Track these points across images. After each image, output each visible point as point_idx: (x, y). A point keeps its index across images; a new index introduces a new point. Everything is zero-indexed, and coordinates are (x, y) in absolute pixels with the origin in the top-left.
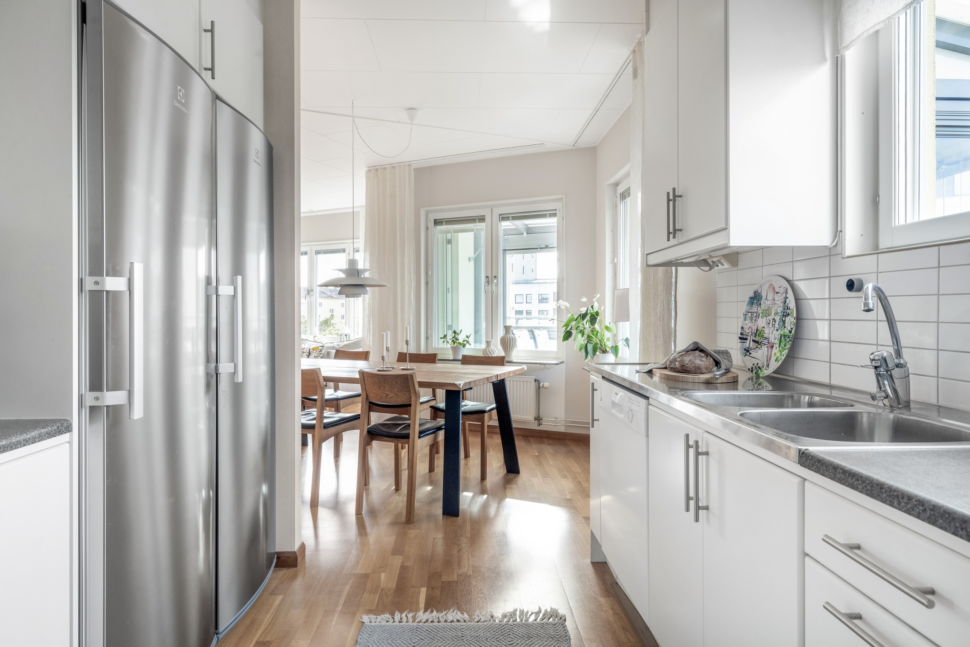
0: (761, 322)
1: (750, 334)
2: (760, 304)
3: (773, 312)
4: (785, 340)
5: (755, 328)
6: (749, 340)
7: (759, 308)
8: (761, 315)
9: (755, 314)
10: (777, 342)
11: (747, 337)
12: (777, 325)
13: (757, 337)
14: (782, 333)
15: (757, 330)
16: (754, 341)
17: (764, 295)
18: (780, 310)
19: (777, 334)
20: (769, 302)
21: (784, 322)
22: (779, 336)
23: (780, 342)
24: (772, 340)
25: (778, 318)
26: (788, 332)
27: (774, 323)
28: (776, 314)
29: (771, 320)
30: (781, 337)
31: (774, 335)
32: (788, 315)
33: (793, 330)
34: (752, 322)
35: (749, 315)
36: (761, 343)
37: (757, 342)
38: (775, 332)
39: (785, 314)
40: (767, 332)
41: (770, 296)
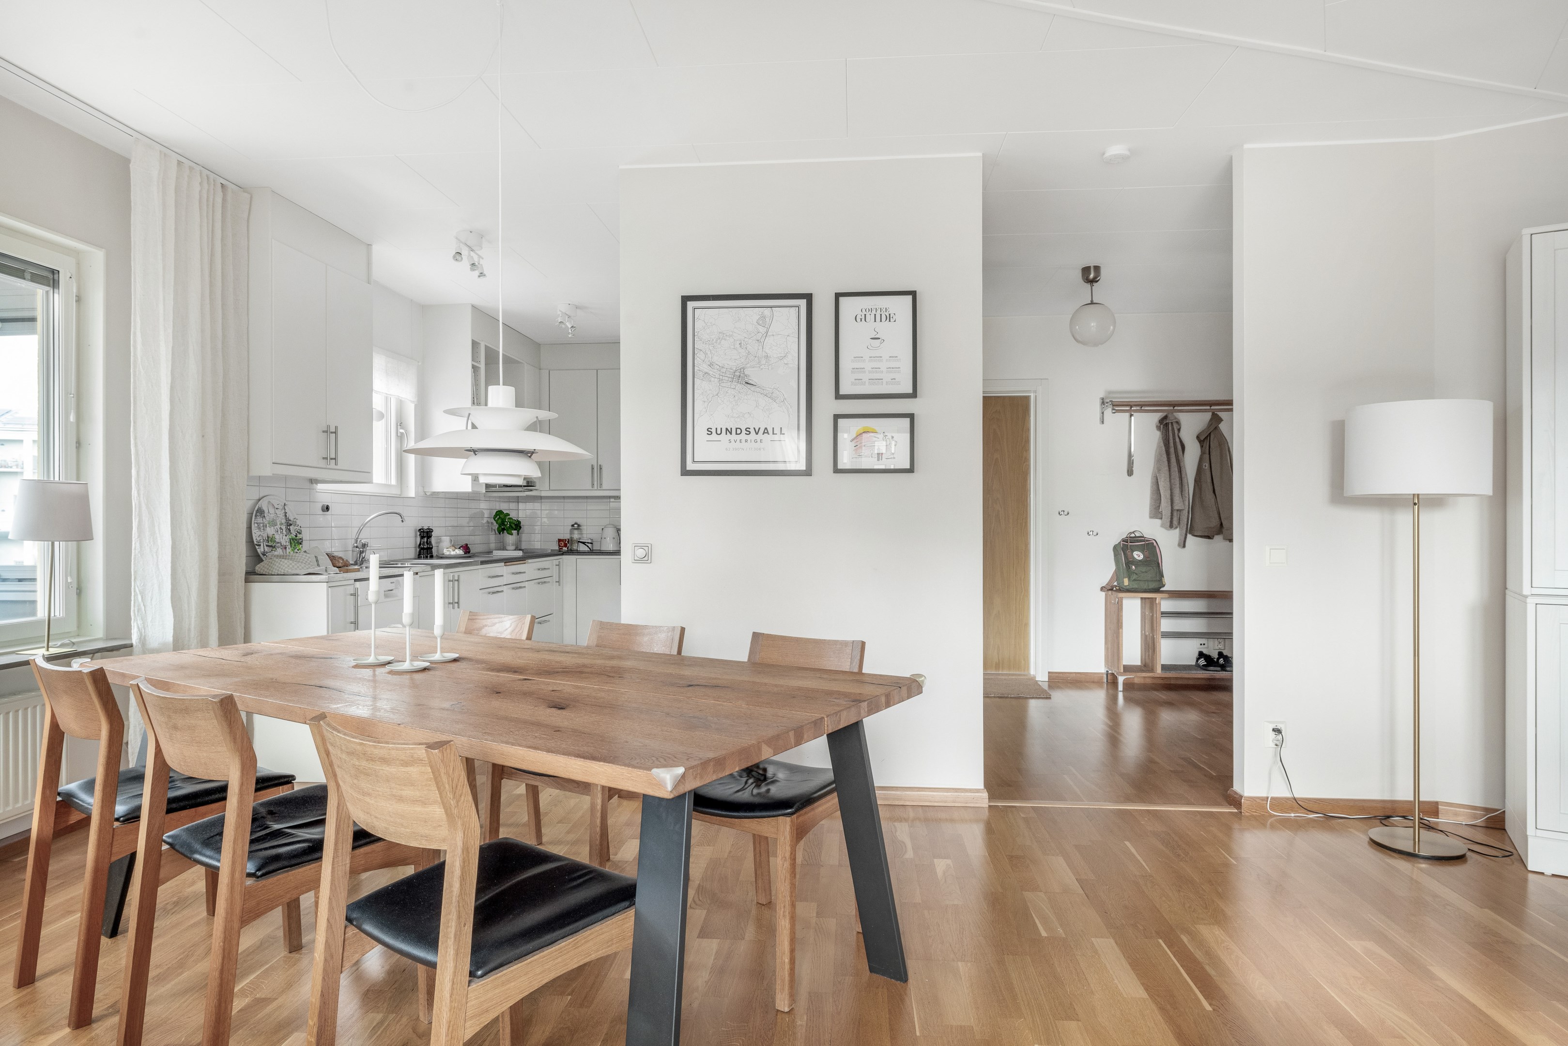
0: (270, 531)
1: (262, 541)
2: (265, 517)
3: (278, 523)
4: (294, 542)
5: (265, 536)
6: (262, 544)
7: (264, 519)
8: (268, 525)
9: (262, 525)
10: (287, 544)
11: (259, 544)
12: (284, 532)
13: (270, 542)
14: (290, 537)
15: (268, 537)
16: (267, 546)
17: (266, 511)
18: (284, 521)
19: (287, 538)
20: (272, 516)
21: (289, 530)
22: (289, 540)
23: (291, 544)
24: (284, 543)
25: (284, 527)
26: (294, 537)
27: (281, 531)
28: (281, 524)
29: (279, 529)
30: (290, 540)
31: (284, 540)
32: (291, 525)
33: (298, 535)
34: (261, 531)
35: (256, 525)
36: (275, 546)
37: (271, 546)
38: (284, 537)
39: (289, 524)
40: (278, 537)
41: (272, 511)
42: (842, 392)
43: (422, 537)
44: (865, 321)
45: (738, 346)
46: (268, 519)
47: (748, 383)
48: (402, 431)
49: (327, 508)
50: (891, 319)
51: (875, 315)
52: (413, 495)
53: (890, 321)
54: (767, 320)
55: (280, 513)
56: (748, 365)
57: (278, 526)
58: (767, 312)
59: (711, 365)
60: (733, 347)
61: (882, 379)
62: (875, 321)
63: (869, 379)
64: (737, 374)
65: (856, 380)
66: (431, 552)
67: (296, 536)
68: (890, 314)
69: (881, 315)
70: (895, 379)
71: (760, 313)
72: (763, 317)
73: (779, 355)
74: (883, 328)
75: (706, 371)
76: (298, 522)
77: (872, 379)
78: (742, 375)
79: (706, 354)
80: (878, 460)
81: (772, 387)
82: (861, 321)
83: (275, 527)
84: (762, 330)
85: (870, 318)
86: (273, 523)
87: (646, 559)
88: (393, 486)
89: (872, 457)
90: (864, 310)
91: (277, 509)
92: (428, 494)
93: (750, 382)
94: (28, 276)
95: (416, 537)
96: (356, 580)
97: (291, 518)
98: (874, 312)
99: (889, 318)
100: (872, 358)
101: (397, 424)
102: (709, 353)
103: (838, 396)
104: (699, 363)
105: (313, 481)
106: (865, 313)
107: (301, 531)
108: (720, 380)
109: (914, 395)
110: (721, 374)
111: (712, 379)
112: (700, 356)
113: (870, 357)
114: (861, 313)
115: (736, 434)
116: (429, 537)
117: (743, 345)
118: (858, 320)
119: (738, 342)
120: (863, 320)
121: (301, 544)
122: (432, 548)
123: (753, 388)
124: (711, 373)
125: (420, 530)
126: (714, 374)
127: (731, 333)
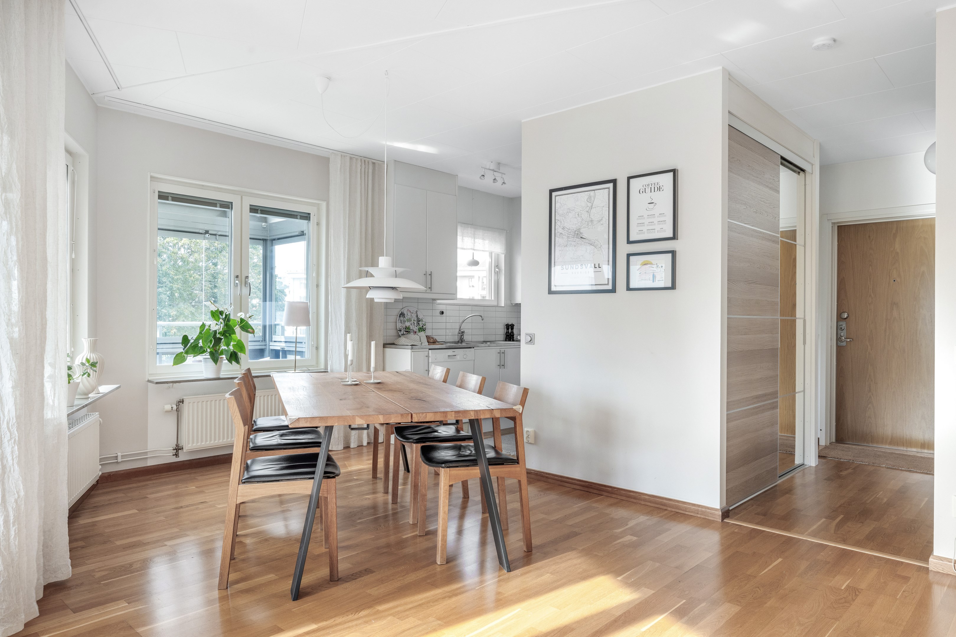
0: (407, 324)
1: (402, 328)
2: (405, 317)
3: (413, 320)
4: (421, 330)
5: (404, 326)
6: (402, 330)
7: (404, 318)
8: (406, 321)
9: (403, 321)
10: (417, 330)
11: (401, 330)
12: (416, 325)
13: (407, 329)
14: (419, 327)
15: (406, 327)
16: (405, 331)
17: (406, 314)
18: (416, 319)
20: (409, 316)
21: (419, 324)
23: (419, 330)
24: (415, 330)
25: (416, 322)
26: (421, 327)
28: (414, 321)
29: (413, 323)
30: (419, 329)
31: (416, 329)
32: (420, 321)
33: (424, 326)
34: (402, 324)
35: (400, 321)
36: (409, 331)
37: (408, 331)
38: (415, 327)
39: (419, 320)
40: (411, 327)
41: (409, 314)
42: (631, 239)
43: (508, 329)
44: (645, 193)
45: (577, 216)
46: (406, 318)
47: (582, 238)
48: (497, 270)
49: (442, 313)
50: (661, 189)
51: (651, 188)
52: (503, 305)
53: (660, 191)
54: (592, 198)
55: (414, 316)
56: (582, 227)
57: (412, 322)
58: (592, 193)
59: (563, 229)
60: (574, 217)
61: (655, 229)
62: (651, 192)
63: (647, 230)
64: (577, 232)
65: (639, 231)
66: (513, 338)
67: (423, 327)
68: (660, 186)
69: (654, 187)
70: (662, 228)
71: (589, 195)
72: (590, 197)
73: (598, 219)
74: (656, 196)
75: (561, 232)
76: (424, 320)
77: (649, 230)
78: (579, 233)
79: (561, 222)
80: (653, 282)
81: (595, 239)
82: (643, 193)
83: (410, 322)
84: (589, 205)
85: (648, 190)
86: (409, 320)
87: (531, 341)
88: (493, 300)
89: (649, 280)
90: (644, 186)
91: (412, 313)
92: (513, 305)
93: (583, 237)
94: (299, 217)
95: (504, 329)
96: (429, 349)
97: (421, 318)
98: (650, 186)
99: (659, 189)
100: (649, 216)
101: (495, 266)
102: (562, 221)
103: (629, 242)
104: (558, 228)
105: (434, 300)
106: (645, 187)
107: (425, 324)
108: (568, 237)
109: (674, 237)
110: (568, 233)
111: (564, 237)
112: (558, 223)
113: (648, 216)
114: (643, 188)
115: (576, 269)
116: (512, 329)
117: (579, 215)
118: (641, 192)
119: (577, 213)
120: (644, 192)
121: (425, 331)
122: (514, 335)
123: (584, 240)
124: (563, 233)
125: (506, 325)
126: (565, 233)
127: (574, 208)
